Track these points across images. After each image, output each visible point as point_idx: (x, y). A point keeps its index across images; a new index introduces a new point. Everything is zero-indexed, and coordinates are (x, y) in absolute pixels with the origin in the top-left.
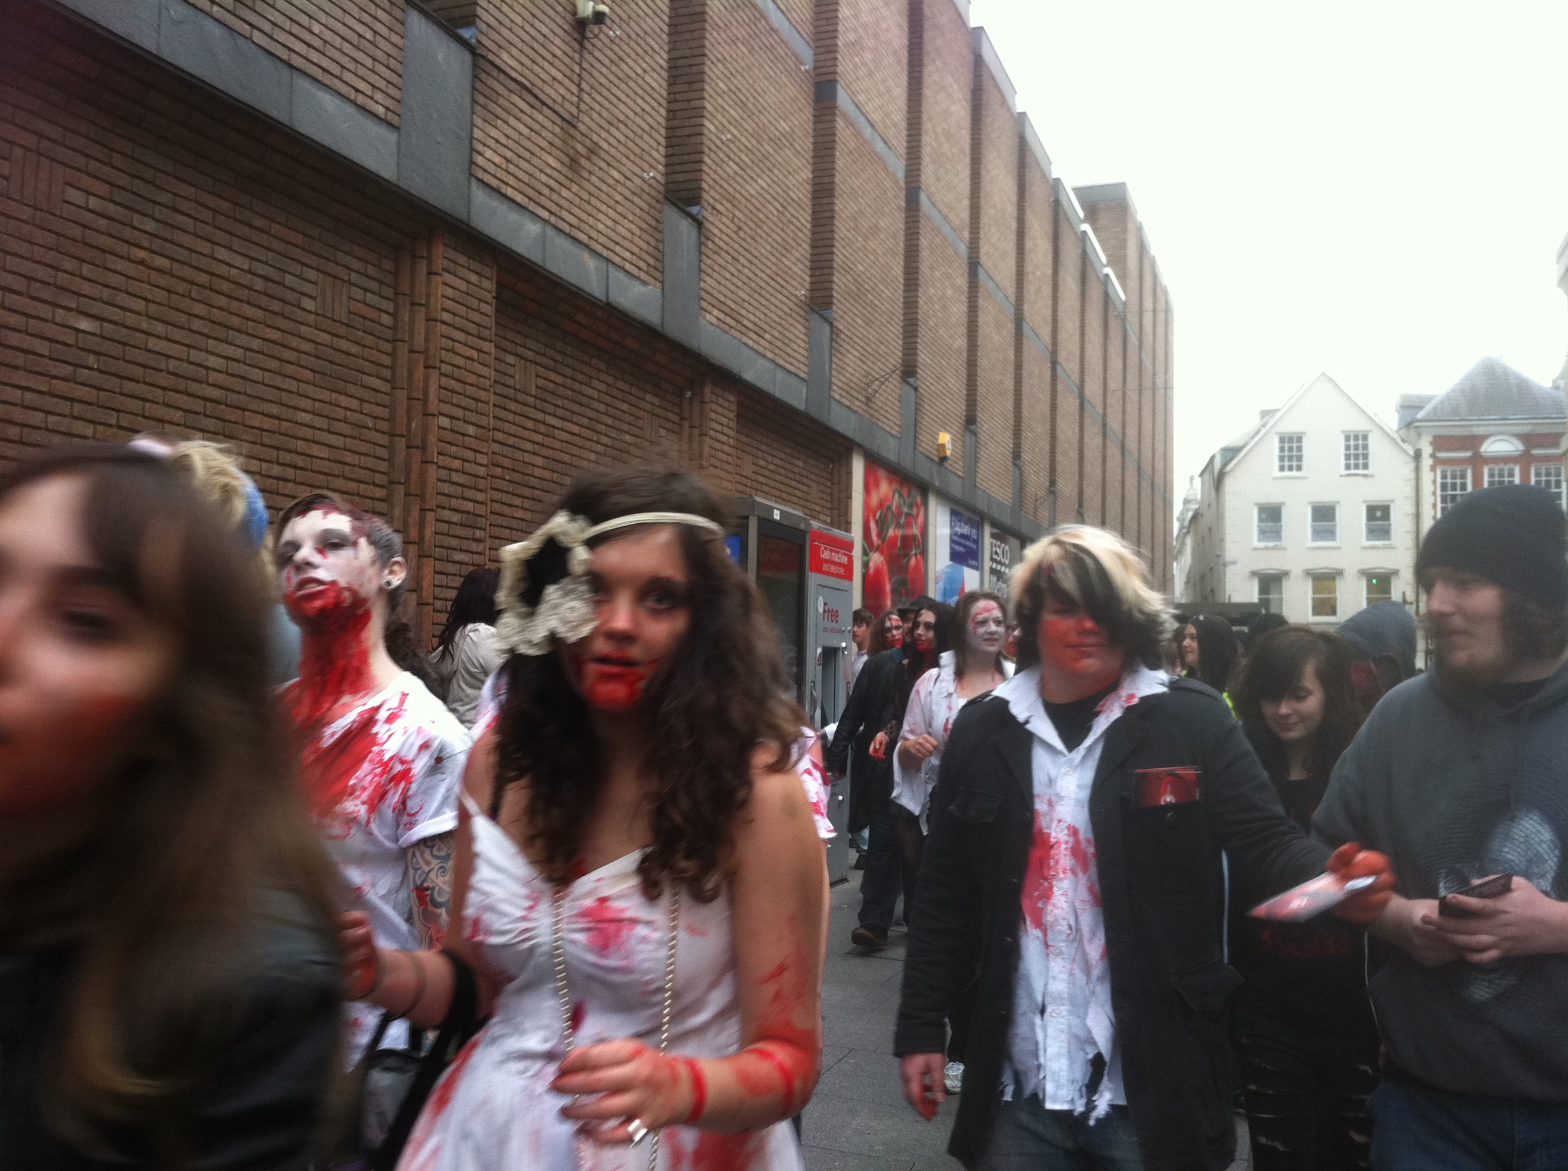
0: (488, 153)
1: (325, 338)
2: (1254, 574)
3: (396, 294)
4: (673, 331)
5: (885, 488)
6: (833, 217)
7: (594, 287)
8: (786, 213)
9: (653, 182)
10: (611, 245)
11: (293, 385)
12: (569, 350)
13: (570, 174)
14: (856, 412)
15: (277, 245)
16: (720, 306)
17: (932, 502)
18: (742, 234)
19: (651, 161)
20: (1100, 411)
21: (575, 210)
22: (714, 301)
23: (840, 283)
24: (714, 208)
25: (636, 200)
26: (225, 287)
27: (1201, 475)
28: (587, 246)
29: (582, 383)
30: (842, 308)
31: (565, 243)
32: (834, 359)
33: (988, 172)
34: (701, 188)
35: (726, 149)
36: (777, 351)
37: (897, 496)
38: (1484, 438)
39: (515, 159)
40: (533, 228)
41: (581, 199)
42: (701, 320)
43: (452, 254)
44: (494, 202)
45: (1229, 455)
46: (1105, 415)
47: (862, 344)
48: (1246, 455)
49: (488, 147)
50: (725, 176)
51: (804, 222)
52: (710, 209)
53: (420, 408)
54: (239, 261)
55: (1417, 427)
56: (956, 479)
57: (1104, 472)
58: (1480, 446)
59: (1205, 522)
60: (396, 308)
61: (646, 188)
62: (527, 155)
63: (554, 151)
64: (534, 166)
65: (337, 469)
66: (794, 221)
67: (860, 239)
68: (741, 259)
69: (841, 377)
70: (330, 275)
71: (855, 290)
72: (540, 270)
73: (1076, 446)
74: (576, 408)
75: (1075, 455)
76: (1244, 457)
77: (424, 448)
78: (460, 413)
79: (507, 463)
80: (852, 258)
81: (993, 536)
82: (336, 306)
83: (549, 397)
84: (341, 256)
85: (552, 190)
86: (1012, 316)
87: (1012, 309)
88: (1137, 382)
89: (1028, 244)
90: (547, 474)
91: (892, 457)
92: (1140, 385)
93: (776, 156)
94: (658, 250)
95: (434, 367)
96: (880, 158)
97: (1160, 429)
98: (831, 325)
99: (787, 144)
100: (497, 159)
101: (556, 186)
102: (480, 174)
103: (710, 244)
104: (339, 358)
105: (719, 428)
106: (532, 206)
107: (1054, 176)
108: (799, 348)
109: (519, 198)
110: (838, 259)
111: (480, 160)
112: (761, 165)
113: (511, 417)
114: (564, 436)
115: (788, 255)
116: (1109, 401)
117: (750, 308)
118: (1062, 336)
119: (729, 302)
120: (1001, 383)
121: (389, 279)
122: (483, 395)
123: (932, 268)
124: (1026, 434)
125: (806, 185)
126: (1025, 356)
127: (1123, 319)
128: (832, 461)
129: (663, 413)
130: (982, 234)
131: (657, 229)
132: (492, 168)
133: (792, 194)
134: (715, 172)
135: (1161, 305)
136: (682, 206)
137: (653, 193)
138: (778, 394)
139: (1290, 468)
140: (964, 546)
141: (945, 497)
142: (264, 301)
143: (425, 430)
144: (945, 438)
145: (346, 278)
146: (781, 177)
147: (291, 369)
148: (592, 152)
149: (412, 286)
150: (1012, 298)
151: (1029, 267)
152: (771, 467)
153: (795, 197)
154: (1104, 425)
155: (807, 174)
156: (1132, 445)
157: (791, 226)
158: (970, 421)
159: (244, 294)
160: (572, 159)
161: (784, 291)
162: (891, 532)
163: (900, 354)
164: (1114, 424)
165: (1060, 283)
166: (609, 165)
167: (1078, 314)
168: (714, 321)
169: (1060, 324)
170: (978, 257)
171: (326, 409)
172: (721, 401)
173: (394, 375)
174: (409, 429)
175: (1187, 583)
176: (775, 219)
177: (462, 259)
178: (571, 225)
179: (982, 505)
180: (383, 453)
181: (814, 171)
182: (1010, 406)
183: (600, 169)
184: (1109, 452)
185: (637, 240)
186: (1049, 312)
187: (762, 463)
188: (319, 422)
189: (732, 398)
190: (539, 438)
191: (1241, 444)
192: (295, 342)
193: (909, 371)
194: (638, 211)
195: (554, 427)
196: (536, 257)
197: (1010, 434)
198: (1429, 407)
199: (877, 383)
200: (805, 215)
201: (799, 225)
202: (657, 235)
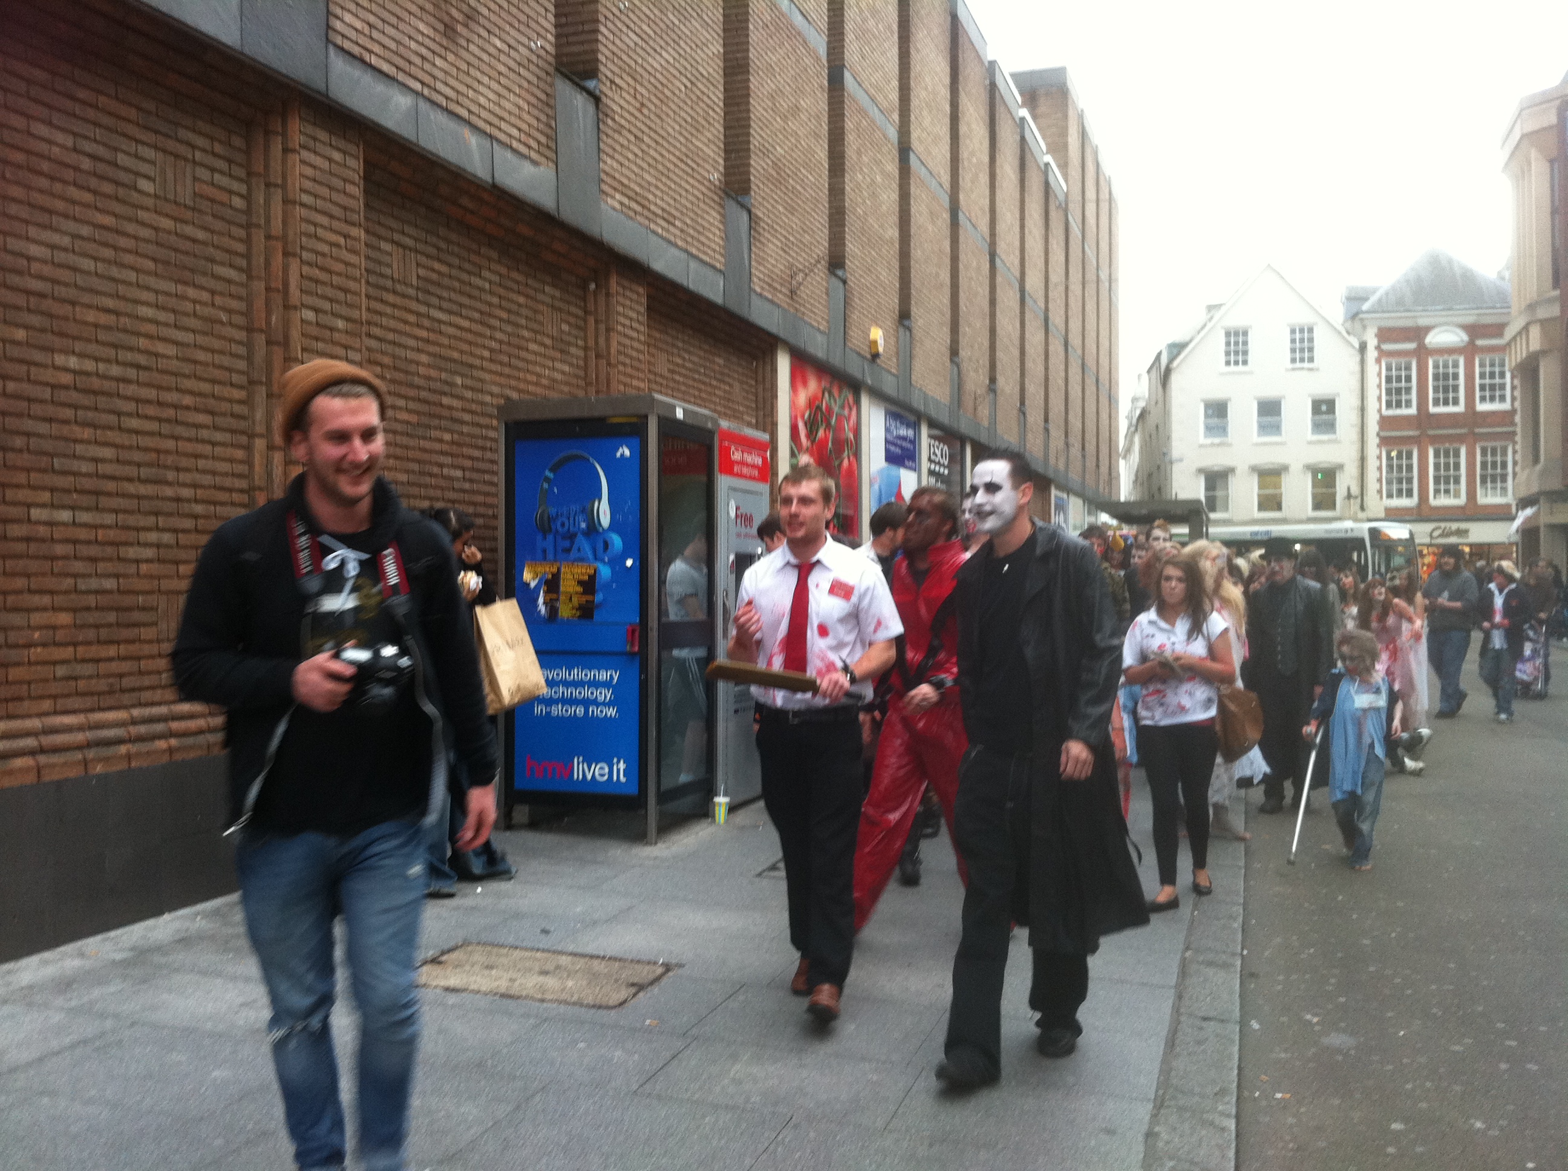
0: (348, 18)
1: (166, 223)
2: (1200, 471)
3: (249, 174)
4: (570, 214)
5: (813, 385)
6: (748, 95)
7: (478, 167)
8: (694, 89)
9: (542, 53)
10: (496, 121)
11: (132, 276)
12: (454, 237)
13: (445, 42)
14: (779, 306)
15: (106, 120)
16: (622, 188)
17: (865, 400)
18: (645, 111)
19: (539, 29)
20: (1043, 306)
21: (452, 82)
22: (616, 184)
23: (759, 168)
24: (612, 82)
25: (522, 71)
26: (45, 166)
27: (1149, 372)
28: (468, 123)
29: (469, 273)
30: (761, 193)
31: (442, 118)
32: (753, 248)
33: (918, 51)
34: (597, 60)
35: (623, 18)
36: (689, 239)
37: (826, 395)
38: (1427, 329)
39: (380, 24)
40: (403, 101)
41: (458, 69)
42: (603, 206)
43: (310, 129)
44: (356, 72)
45: (1175, 351)
46: (1047, 309)
47: (784, 232)
48: (1194, 348)
49: (349, 11)
50: (625, 48)
51: (716, 100)
52: (608, 83)
53: (280, 301)
54: (60, 137)
55: (1362, 320)
56: (890, 378)
57: (1047, 369)
58: (1424, 338)
59: (1152, 420)
60: (249, 189)
61: (534, 59)
62: (394, 20)
63: (425, 16)
64: (403, 33)
65: (187, 369)
66: (705, 99)
67: (778, 119)
68: (646, 139)
69: (762, 268)
70: (171, 153)
71: (774, 173)
72: (414, 148)
73: (1017, 342)
74: (465, 300)
75: (1016, 353)
76: (1190, 352)
77: (286, 343)
78: (327, 306)
79: (386, 360)
80: (770, 140)
81: (930, 436)
82: (179, 188)
83: (432, 289)
84: (182, 133)
85: (423, 58)
86: (947, 204)
87: (947, 199)
88: (1080, 275)
89: (963, 129)
90: (433, 373)
91: (820, 354)
92: (1084, 278)
93: (682, 26)
94: (551, 127)
95: (294, 255)
96: (799, 34)
97: (1104, 325)
98: (749, 212)
99: (695, 14)
100: (358, 25)
101: (429, 55)
102: (339, 40)
103: (610, 122)
104: (187, 246)
105: (627, 322)
106: (401, 77)
107: (990, 58)
108: (715, 237)
109: (385, 67)
110: (755, 142)
111: (338, 25)
112: (664, 36)
113: (389, 310)
114: (451, 331)
115: (699, 136)
116: (1050, 294)
117: (658, 193)
118: (1001, 227)
119: (632, 185)
120: (937, 275)
121: (240, 158)
122: (352, 285)
123: (859, 153)
124: (965, 329)
125: (716, 59)
126: (962, 246)
127: (1066, 211)
128: (755, 358)
129: (565, 306)
130: (913, 118)
131: (548, 104)
132: (353, 34)
133: (701, 69)
134: (613, 43)
135: (1105, 195)
136: (577, 80)
137: (541, 63)
138: (691, 287)
139: (1236, 363)
140: (901, 447)
141: (878, 395)
142: (93, 182)
143: (286, 324)
144: (877, 334)
145: (190, 156)
146: (688, 49)
147: (129, 259)
148: (468, 17)
149: (267, 167)
150: (947, 185)
151: (964, 154)
152: (688, 365)
153: (705, 73)
154: (1046, 320)
155: (717, 48)
156: (1075, 340)
157: (701, 104)
158: (904, 316)
159: (69, 175)
160: (446, 25)
161: (696, 175)
162: (821, 433)
163: (827, 245)
164: (1057, 319)
165: (998, 171)
166: (489, 32)
167: (1018, 204)
168: (618, 206)
169: (998, 216)
170: (909, 142)
171: (172, 302)
172: (628, 293)
173: (249, 263)
174: (268, 322)
175: (1135, 482)
176: (683, 96)
177: (323, 135)
178: (447, 98)
179: (918, 403)
180: (242, 350)
181: (725, 45)
182: (946, 300)
183: (479, 36)
184: (1051, 348)
185: (526, 116)
186: (987, 202)
187: (679, 361)
188: (162, 316)
189: (641, 290)
190: (424, 334)
191: (1187, 338)
192: (131, 228)
193: (836, 262)
194: (525, 84)
195: (440, 321)
196: (406, 131)
197: (946, 330)
198: (1373, 299)
199: (801, 275)
200: (717, 92)
201: (709, 102)
202: (550, 112)
